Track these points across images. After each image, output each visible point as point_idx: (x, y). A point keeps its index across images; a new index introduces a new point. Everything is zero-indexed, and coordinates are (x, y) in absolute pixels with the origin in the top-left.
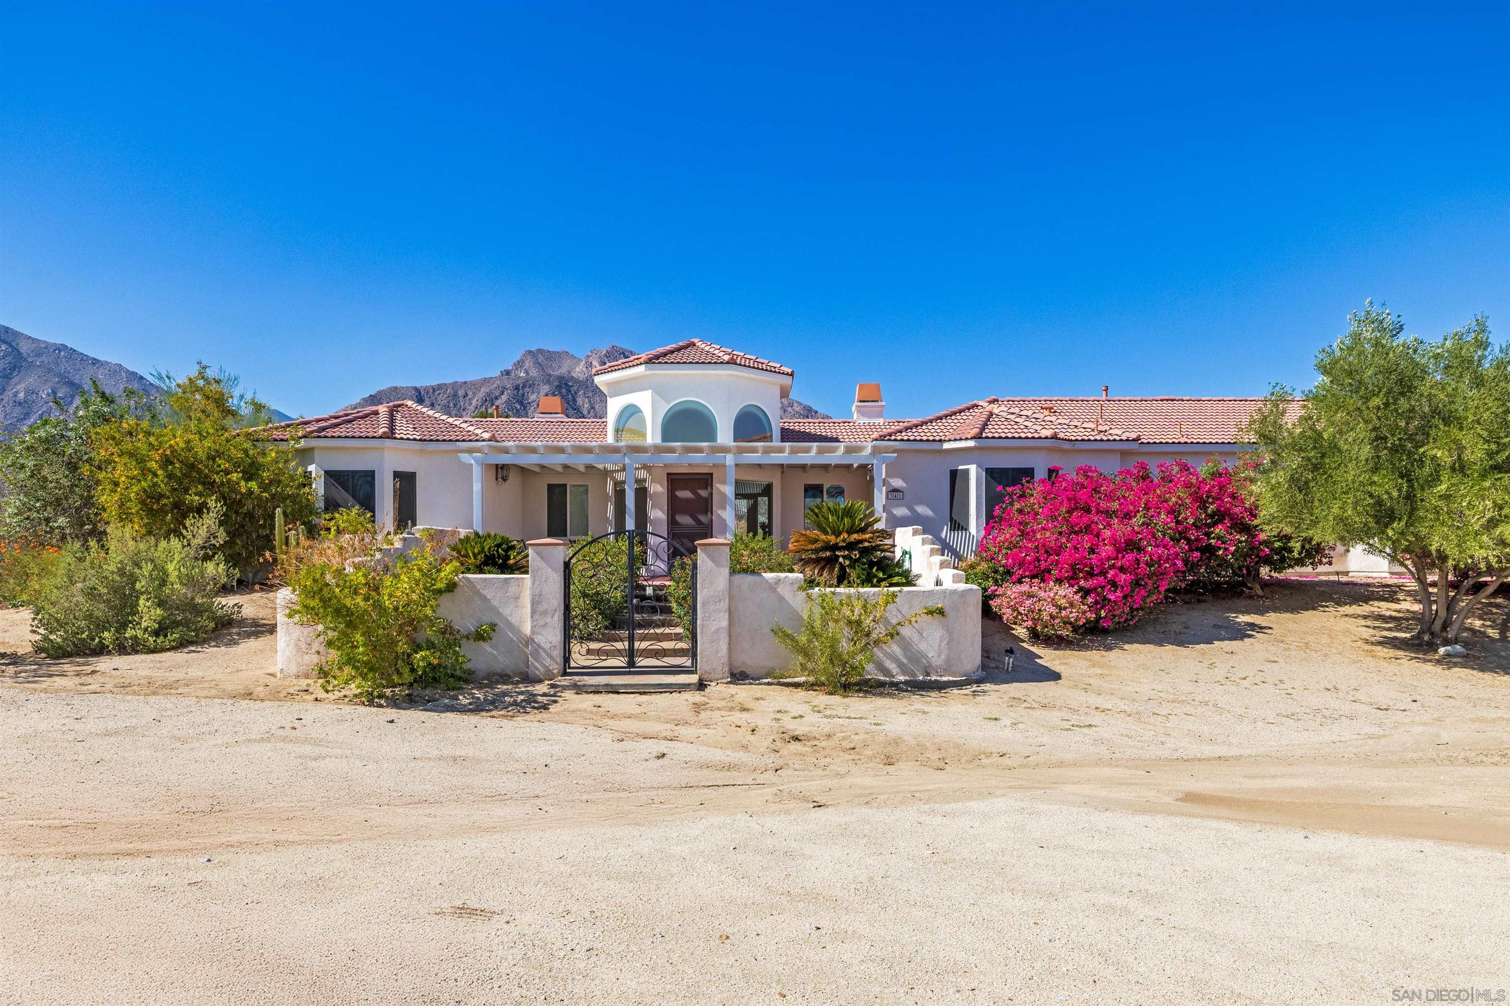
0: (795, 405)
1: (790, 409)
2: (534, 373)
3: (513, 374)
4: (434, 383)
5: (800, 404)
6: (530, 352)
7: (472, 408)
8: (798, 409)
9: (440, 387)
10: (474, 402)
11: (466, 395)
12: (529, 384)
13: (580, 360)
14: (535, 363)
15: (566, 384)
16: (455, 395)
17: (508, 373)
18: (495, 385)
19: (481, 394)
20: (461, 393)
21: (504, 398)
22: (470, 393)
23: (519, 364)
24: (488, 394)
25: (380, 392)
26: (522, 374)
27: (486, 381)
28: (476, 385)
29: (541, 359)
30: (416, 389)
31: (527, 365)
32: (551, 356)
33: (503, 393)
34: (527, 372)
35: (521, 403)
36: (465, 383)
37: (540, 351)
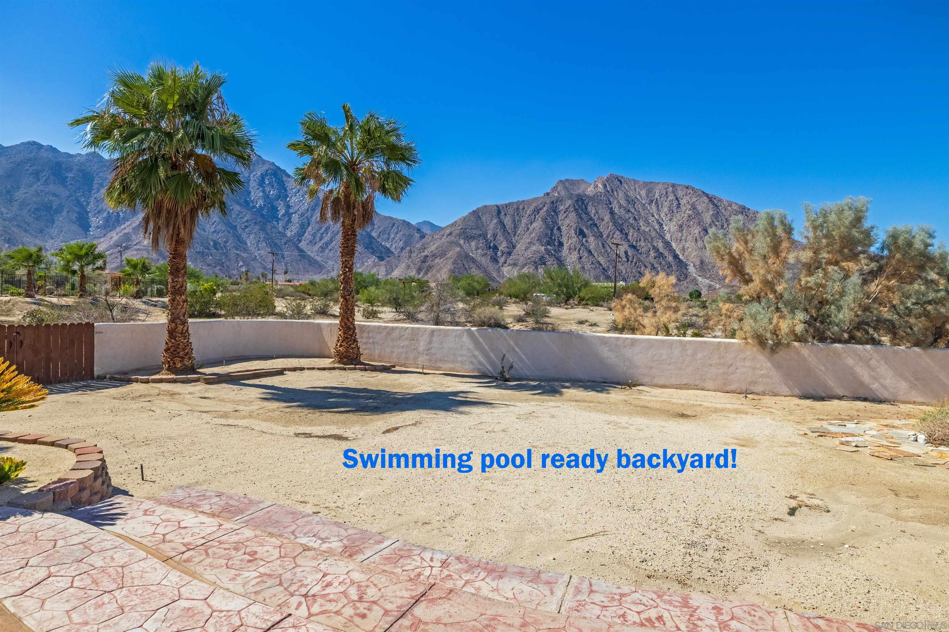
0: (734, 205)
1: (729, 208)
2: (563, 193)
3: (551, 195)
4: (507, 202)
5: (737, 204)
6: (561, 181)
7: (527, 216)
8: (735, 208)
9: (510, 204)
10: (528, 212)
11: (524, 208)
12: (560, 200)
13: (591, 184)
14: (563, 188)
15: (582, 199)
16: (518, 209)
17: (548, 194)
18: (540, 202)
19: (532, 208)
20: (521, 207)
21: (545, 209)
22: (526, 207)
23: (555, 189)
24: (536, 207)
25: (478, 209)
26: (556, 195)
27: (535, 199)
28: (529, 202)
29: (567, 184)
30: (497, 206)
31: (559, 189)
32: (573, 183)
33: (544, 206)
34: (559, 193)
35: (555, 212)
36: (524, 201)
37: (567, 180)
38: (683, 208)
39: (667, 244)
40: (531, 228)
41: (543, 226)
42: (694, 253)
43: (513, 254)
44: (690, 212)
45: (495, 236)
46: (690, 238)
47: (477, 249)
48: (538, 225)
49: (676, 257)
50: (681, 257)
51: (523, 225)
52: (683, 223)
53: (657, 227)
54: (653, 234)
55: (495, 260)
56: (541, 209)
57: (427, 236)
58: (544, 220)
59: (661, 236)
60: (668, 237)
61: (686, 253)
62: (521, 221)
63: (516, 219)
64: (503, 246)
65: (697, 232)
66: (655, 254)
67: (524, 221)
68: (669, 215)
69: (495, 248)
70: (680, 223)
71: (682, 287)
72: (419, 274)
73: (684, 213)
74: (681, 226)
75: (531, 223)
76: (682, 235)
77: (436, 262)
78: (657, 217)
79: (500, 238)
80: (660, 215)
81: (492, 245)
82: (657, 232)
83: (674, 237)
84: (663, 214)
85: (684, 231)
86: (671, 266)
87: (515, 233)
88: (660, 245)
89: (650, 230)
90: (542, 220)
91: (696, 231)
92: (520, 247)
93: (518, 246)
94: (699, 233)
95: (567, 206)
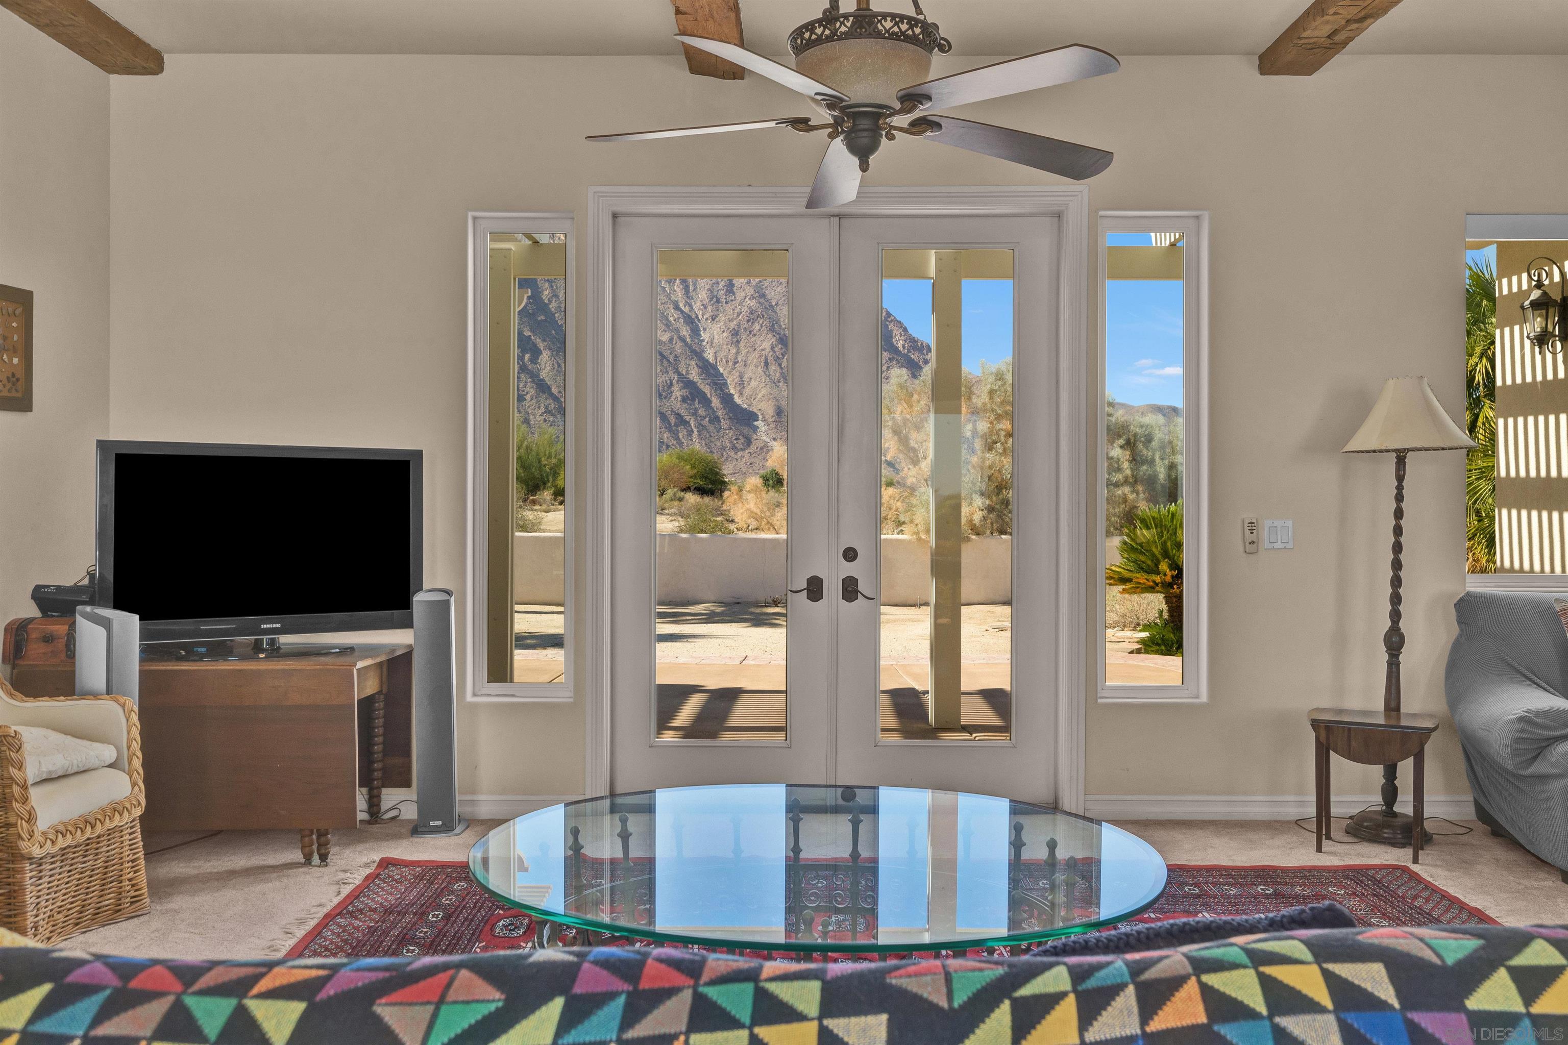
38: (740, 295)
39: (708, 369)
42: (764, 391)
44: (753, 303)
46: (753, 358)
49: (727, 399)
50: (737, 400)
52: (739, 325)
53: (685, 332)
54: (678, 347)
59: (694, 352)
60: (709, 355)
61: (747, 391)
65: (767, 345)
66: (685, 392)
68: (710, 308)
70: (733, 325)
71: (741, 464)
73: (741, 304)
74: (735, 333)
76: (738, 353)
78: (686, 309)
80: (691, 306)
82: (686, 344)
83: (721, 355)
84: (698, 304)
85: (742, 344)
86: (717, 419)
88: (694, 374)
89: (671, 340)
91: (766, 343)
94: (772, 348)
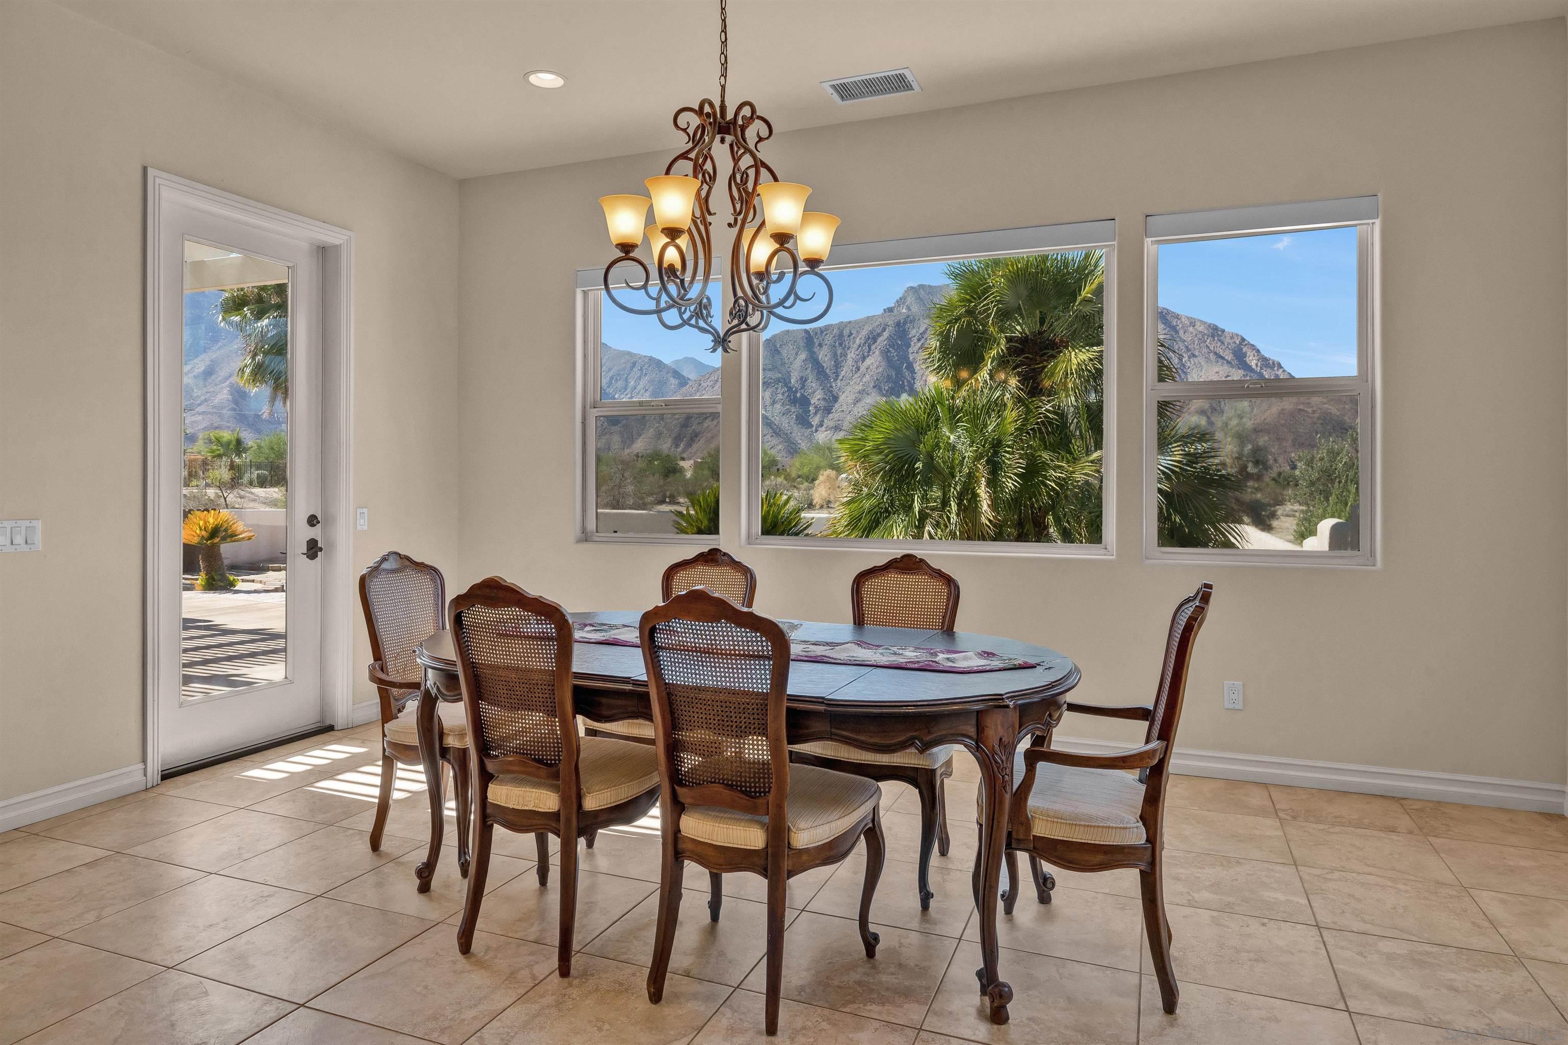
0: (1198, 324)
1: (1191, 329)
2: (915, 309)
3: (895, 311)
5: (1205, 323)
6: (912, 288)
7: (855, 346)
8: (1201, 329)
9: (827, 328)
10: (858, 341)
11: (851, 334)
12: (910, 320)
14: (916, 299)
16: (841, 335)
17: (890, 310)
18: (878, 323)
19: (864, 333)
20: (846, 333)
21: (886, 334)
22: (854, 332)
23: (901, 301)
24: (871, 332)
26: (904, 310)
27: (869, 319)
28: (859, 324)
29: (922, 292)
31: (908, 301)
32: (932, 291)
33: (884, 330)
34: (909, 308)
35: (902, 339)
36: (850, 322)
37: (922, 286)
40: (863, 368)
41: (883, 364)
43: (834, 410)
45: (803, 380)
47: (774, 403)
48: (874, 361)
51: (850, 362)
55: (803, 421)
56: (879, 335)
57: (690, 383)
58: (885, 353)
62: (845, 355)
63: (839, 352)
64: (817, 398)
67: (851, 355)
69: (804, 402)
72: (677, 446)
75: (864, 359)
77: (705, 425)
79: (813, 383)
81: (798, 395)
87: (837, 376)
90: (881, 352)
92: (846, 398)
93: (842, 398)
95: (922, 330)
